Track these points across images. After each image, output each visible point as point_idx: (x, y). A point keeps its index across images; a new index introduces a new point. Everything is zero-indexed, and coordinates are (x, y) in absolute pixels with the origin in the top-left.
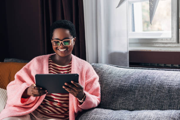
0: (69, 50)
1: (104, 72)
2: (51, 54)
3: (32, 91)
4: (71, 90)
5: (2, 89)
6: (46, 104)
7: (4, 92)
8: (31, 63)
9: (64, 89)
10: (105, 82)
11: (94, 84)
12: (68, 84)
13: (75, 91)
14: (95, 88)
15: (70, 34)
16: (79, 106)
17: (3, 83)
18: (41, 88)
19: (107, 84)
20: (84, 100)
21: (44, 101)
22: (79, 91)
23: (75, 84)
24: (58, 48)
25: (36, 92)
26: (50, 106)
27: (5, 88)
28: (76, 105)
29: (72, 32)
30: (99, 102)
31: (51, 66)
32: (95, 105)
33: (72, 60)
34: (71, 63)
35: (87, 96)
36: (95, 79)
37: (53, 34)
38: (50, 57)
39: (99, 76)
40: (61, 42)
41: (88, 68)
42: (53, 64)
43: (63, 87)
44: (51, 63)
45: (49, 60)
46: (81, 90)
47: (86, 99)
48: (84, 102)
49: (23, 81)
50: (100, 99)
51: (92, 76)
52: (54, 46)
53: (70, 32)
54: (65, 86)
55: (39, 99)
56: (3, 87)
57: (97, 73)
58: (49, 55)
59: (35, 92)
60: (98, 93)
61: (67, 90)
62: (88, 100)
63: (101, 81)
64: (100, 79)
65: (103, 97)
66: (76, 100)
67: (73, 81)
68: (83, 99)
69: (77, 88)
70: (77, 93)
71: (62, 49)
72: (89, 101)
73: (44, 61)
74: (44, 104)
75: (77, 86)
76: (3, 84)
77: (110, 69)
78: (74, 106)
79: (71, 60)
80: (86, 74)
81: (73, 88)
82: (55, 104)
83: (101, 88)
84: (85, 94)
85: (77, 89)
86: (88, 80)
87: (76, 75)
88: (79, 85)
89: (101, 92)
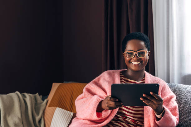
0: (143, 62)
1: (181, 91)
2: (122, 70)
3: (107, 103)
4: (150, 102)
5: (64, 110)
6: (119, 119)
7: (66, 113)
8: (101, 77)
9: (142, 101)
10: (183, 101)
11: (171, 103)
12: (146, 96)
13: (154, 104)
14: (172, 107)
15: (145, 46)
16: (157, 122)
17: (65, 103)
18: (117, 100)
19: (186, 103)
20: (162, 116)
21: (116, 116)
22: (159, 104)
23: (154, 95)
24: (131, 61)
25: (112, 104)
26: (123, 122)
27: (66, 109)
28: (153, 121)
29: (147, 45)
30: (178, 122)
31: (123, 80)
32: (174, 124)
33: (146, 76)
34: (144, 80)
35: (166, 110)
36: (171, 98)
37: (126, 46)
38: (121, 72)
39: (176, 96)
40: (135, 53)
41: (163, 85)
42: (125, 79)
43: (141, 99)
44: (123, 78)
45: (120, 74)
46: (161, 103)
47: (165, 114)
48: (162, 118)
49: (93, 94)
50: (179, 119)
51: (169, 94)
52: (127, 57)
53: (145, 44)
54: (143, 97)
55: (111, 113)
56: (65, 107)
57: (174, 92)
58: (120, 71)
59: (110, 104)
60: (176, 113)
61: (145, 103)
62: (167, 116)
63: (178, 101)
64: (177, 98)
65: (182, 116)
66: (153, 115)
67: (152, 92)
68: (161, 114)
69: (156, 100)
70: (157, 105)
71: (135, 61)
72: (169, 117)
73: (115, 75)
74: (116, 119)
75: (156, 98)
76: (64, 105)
77: (188, 88)
78: (151, 122)
79: (144, 77)
80: (162, 92)
81: (152, 100)
82: (129, 120)
83: (179, 108)
84: (164, 108)
85: (157, 102)
86: (164, 98)
87: (156, 85)
88: (158, 97)
89: (179, 112)
